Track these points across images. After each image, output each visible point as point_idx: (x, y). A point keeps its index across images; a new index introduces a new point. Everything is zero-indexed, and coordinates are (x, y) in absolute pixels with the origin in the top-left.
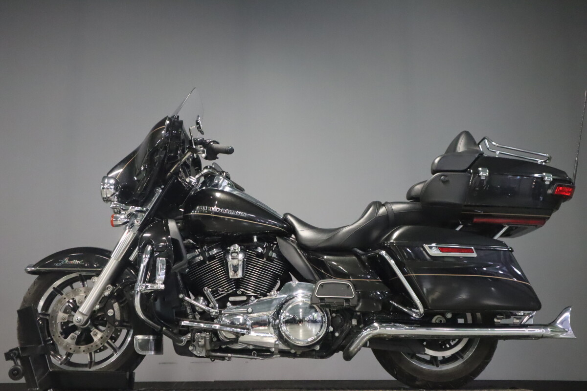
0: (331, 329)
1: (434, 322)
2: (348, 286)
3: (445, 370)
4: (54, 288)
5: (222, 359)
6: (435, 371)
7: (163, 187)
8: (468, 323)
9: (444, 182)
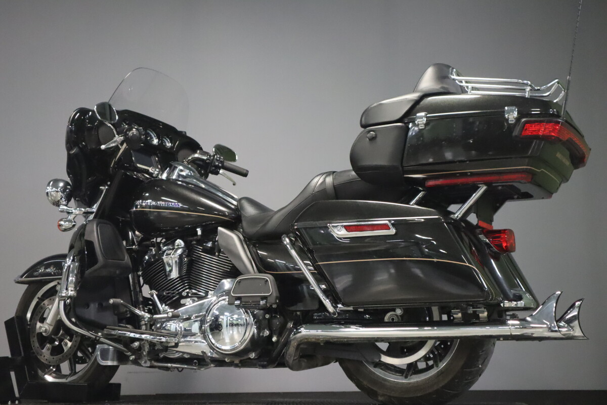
0: (267, 333)
1: (387, 321)
2: (267, 281)
3: (414, 383)
4: (38, 298)
5: (165, 369)
6: (403, 383)
7: (109, 183)
8: (435, 319)
9: (373, 139)
